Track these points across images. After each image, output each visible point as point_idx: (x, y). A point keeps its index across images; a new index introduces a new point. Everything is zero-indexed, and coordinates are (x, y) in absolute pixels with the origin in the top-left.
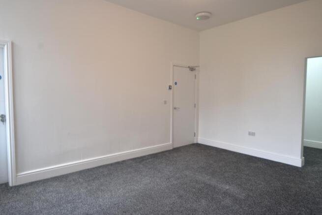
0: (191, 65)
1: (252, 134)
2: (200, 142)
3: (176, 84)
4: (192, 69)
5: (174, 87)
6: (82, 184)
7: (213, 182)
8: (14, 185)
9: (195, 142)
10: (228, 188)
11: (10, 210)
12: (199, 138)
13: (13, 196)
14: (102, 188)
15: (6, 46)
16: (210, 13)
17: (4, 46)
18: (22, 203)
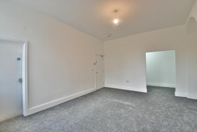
0: (102, 55)
1: (127, 82)
2: (106, 87)
3: (96, 62)
4: (102, 56)
5: (96, 63)
6: (64, 110)
7: (121, 102)
8: (27, 115)
9: (104, 87)
10: (127, 103)
11: (33, 128)
12: (105, 85)
13: (30, 121)
14: (75, 111)
15: (25, 44)
16: (111, 34)
17: (24, 43)
18: (38, 124)
